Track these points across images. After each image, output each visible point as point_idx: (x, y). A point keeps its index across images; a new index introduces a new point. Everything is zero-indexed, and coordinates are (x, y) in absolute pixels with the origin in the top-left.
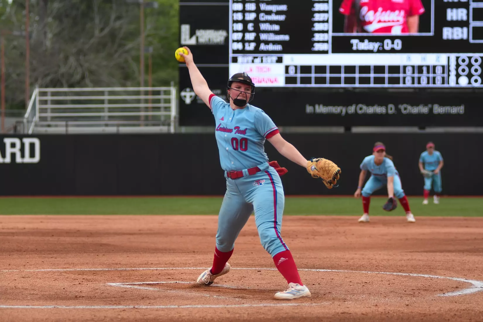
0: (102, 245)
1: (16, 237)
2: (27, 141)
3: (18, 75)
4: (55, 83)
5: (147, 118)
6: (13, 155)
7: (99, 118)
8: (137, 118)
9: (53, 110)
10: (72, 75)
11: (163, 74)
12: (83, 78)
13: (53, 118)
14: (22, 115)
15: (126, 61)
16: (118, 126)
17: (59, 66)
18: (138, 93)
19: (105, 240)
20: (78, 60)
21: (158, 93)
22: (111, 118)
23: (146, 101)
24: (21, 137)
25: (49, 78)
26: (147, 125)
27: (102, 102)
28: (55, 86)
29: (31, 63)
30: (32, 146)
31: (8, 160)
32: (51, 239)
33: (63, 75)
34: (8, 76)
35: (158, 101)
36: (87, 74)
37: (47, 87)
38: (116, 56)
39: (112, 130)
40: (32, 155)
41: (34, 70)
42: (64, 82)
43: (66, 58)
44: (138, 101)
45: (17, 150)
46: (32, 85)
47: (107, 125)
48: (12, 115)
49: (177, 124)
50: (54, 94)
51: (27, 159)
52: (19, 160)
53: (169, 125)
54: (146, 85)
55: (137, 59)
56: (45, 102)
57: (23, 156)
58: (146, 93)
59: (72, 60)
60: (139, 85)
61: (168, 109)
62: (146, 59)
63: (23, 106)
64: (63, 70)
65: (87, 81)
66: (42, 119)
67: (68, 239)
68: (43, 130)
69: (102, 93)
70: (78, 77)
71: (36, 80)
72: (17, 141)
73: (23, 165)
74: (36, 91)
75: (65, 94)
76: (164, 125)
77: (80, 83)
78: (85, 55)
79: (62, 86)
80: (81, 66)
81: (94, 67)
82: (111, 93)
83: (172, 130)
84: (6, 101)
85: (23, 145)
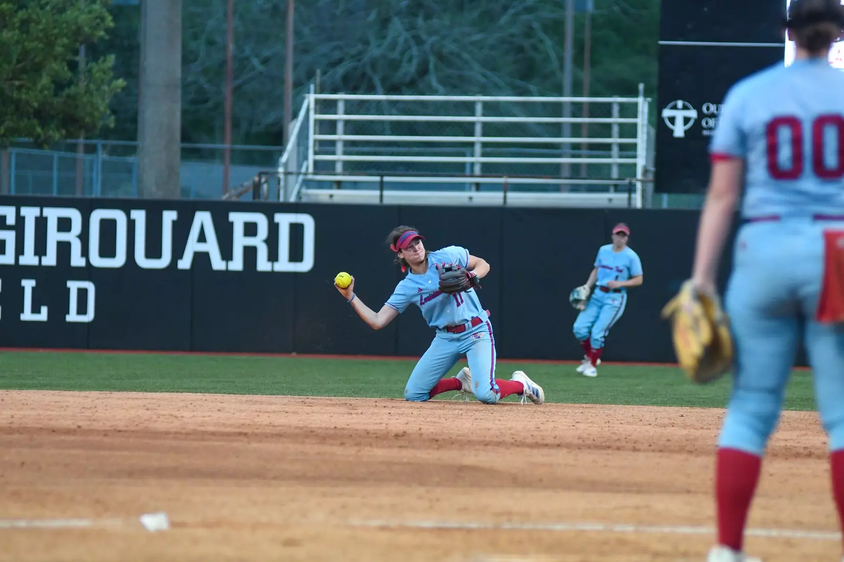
0: (462, 468)
1: (254, 445)
2: (284, 220)
3: (265, 61)
4: (350, 84)
5: (575, 170)
6: (250, 253)
7: (459, 169)
8: (554, 171)
9: (350, 146)
10: (395, 65)
11: (620, 69)
12: (423, 71)
13: (351, 167)
14: (271, 159)
15: (529, 33)
16: (506, 188)
17: (367, 43)
18: (556, 110)
19: (470, 458)
20: (411, 27)
21: (606, 110)
22: (488, 169)
23: (576, 130)
24: (270, 210)
25: (341, 70)
26: (575, 189)
27: (468, 129)
28: (354, 91)
29: (298, 33)
30: (297, 231)
31: (237, 264)
32: (338, 450)
33: (374, 65)
34: (243, 62)
35: (605, 130)
36: (432, 60)
37: (335, 91)
38: (504, 19)
39: (493, 198)
40: (296, 255)
41: (302, 50)
42: (377, 81)
43: (385, 22)
44: (556, 130)
45: (259, 241)
46: (300, 86)
47: (479, 187)
48: (248, 159)
49: (650, 187)
50: (351, 107)
51: (283, 265)
52: (263, 265)
53: (631, 189)
54: (577, 90)
55: (555, 28)
56: (331, 127)
57: (273, 256)
58: (577, 109)
59: (397, 26)
60: (559, 92)
61: (628, 150)
62: (579, 28)
63: (278, 138)
64: (375, 51)
65: (433, 80)
66: (320, 167)
67: (380, 453)
68: (322, 195)
69: (469, 108)
70: (410, 69)
71: (310, 75)
72: (260, 220)
73: (272, 274)
74: (311, 98)
75: (378, 108)
76: (617, 189)
77: (412, 86)
78: (428, 17)
79: (371, 90)
80: (419, 41)
81: (450, 47)
82: (490, 109)
83: (638, 202)
84: (236, 125)
85: (274, 229)
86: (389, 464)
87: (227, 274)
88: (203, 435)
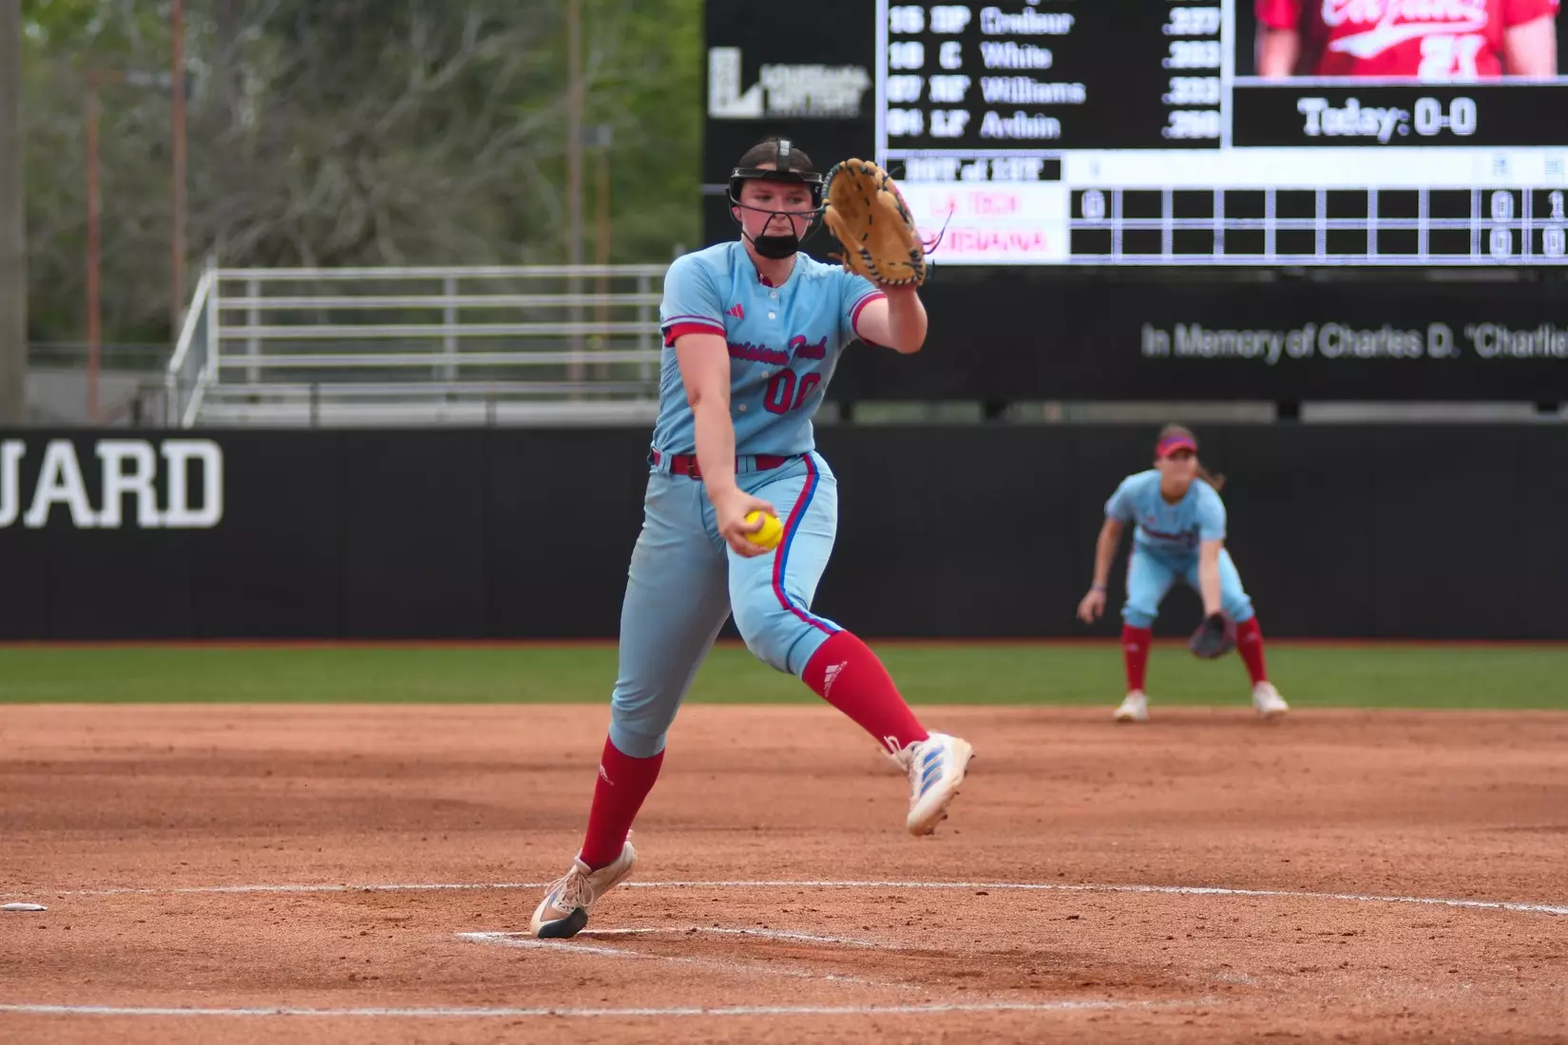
0: (438, 804)
1: (142, 779)
2: (177, 453)
3: (147, 223)
4: (268, 253)
5: (590, 372)
6: (129, 501)
7: (424, 373)
8: (559, 372)
9: (269, 346)
10: (329, 225)
11: (647, 222)
12: (370, 233)
13: (270, 374)
14: (156, 362)
15: (519, 176)
16: (492, 399)
17: (286, 193)
18: (559, 286)
19: (448, 789)
20: (351, 172)
21: (629, 285)
22: (466, 372)
23: (589, 314)
24: (156, 437)
25: (252, 235)
26: (590, 397)
27: (436, 316)
28: (272, 262)
29: (191, 184)
30: (195, 468)
31: (111, 516)
32: (263, 784)
33: (300, 223)
34: (112, 226)
35: (630, 314)
36: (383, 221)
37: (244, 264)
38: (484, 157)
39: (470, 413)
40: (195, 500)
41: (198, 206)
42: (304, 247)
43: (313, 166)
44: (562, 314)
45: (142, 483)
46: (196, 257)
47: (452, 398)
48: (122, 363)
50: (269, 289)
51: (178, 516)
52: (148, 516)
54: (588, 258)
55: (558, 170)
56: (238, 317)
57: (162, 503)
58: (590, 285)
59: (332, 173)
60: (562, 258)
62: (590, 164)
63: (164, 333)
64: (301, 206)
65: (384, 245)
66: (228, 375)
67: (323, 786)
68: (232, 415)
69: (436, 286)
70: (350, 231)
71: (209, 241)
72: (143, 452)
73: (163, 533)
74: (209, 280)
75: (308, 288)
77: (354, 254)
78: (375, 154)
79: (296, 261)
80: (363, 191)
81: (406, 198)
82: (468, 286)
84: (105, 313)
85: (162, 465)
86: (336, 801)
87: (97, 533)
88: (68, 768)
